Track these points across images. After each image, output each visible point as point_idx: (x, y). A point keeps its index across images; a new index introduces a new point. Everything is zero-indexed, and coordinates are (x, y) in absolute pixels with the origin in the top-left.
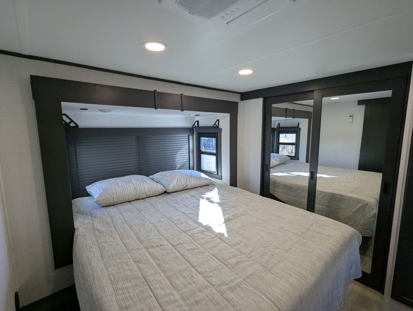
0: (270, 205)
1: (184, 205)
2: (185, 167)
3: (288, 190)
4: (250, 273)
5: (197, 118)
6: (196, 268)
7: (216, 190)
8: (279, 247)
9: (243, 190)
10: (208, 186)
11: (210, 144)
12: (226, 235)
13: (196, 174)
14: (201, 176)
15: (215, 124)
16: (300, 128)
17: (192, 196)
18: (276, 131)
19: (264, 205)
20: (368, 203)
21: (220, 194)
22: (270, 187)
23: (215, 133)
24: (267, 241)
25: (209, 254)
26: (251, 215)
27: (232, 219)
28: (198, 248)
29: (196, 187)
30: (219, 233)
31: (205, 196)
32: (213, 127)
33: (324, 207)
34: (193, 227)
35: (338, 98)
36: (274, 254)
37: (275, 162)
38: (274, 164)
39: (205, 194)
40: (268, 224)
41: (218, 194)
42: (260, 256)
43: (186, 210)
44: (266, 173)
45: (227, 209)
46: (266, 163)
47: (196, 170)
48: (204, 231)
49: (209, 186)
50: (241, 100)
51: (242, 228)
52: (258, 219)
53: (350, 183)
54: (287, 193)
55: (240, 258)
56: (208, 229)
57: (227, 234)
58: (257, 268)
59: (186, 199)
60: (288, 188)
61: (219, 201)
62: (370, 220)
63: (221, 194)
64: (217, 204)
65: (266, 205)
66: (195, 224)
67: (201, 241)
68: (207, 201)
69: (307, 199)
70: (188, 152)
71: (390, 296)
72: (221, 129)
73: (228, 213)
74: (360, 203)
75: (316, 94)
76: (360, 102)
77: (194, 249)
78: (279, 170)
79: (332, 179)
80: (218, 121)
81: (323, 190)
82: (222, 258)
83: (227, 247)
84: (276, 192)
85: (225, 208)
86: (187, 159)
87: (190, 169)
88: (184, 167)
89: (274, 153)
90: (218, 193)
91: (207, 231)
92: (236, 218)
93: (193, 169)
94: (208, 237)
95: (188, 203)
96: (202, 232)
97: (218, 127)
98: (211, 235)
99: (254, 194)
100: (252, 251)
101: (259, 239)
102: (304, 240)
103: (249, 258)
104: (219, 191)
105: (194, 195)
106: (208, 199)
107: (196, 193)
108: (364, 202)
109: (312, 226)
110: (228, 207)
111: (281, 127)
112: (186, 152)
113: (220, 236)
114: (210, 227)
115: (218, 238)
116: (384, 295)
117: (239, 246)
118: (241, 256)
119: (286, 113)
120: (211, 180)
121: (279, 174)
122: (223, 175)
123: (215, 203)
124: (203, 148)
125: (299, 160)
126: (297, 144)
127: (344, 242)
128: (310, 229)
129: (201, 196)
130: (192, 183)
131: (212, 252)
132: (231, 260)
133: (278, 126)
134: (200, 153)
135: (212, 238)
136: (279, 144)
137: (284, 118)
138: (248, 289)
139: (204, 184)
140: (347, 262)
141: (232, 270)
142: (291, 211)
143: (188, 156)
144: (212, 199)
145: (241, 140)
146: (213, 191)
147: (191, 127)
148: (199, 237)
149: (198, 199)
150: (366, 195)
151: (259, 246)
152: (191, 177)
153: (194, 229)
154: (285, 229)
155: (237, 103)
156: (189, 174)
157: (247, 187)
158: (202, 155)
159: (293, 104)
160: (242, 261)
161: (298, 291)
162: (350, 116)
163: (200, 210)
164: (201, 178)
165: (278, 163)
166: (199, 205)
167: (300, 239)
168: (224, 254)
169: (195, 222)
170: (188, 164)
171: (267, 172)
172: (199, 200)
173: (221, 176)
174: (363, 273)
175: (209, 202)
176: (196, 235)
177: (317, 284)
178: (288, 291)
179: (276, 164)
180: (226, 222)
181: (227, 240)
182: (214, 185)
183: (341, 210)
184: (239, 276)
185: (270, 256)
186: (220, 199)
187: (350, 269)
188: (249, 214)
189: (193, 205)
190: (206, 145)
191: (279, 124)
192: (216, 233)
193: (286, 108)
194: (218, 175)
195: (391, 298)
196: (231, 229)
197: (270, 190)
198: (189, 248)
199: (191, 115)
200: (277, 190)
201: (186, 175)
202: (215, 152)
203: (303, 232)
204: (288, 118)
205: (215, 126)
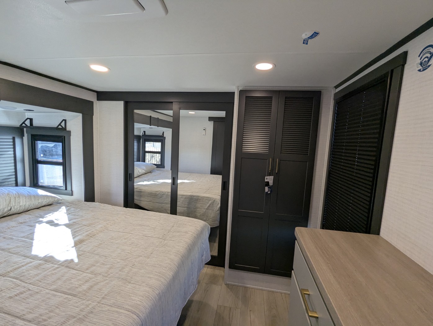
0: (133, 216)
1: (4, 238)
2: (7, 183)
3: (154, 197)
4: (106, 292)
5: (28, 115)
6: (24, 317)
7: (63, 209)
8: (141, 255)
9: (102, 205)
10: (50, 206)
11: (52, 151)
12: (76, 260)
13: (29, 191)
14: (38, 193)
15: (60, 125)
16: (165, 137)
17: (21, 223)
18: (141, 139)
19: (126, 216)
20: (215, 200)
21: (69, 214)
22: (135, 197)
23: (61, 137)
24: (129, 253)
25: (47, 291)
26: (111, 229)
27: (86, 240)
28: (29, 290)
29: (28, 209)
30: (66, 261)
31: (45, 220)
32: (57, 128)
33: (186, 208)
34: (20, 265)
35: (194, 113)
36: (135, 263)
37: (140, 171)
38: (139, 173)
39: (45, 216)
40: (131, 235)
41: (66, 214)
42: (120, 271)
43: (8, 244)
44: (130, 183)
45: (80, 229)
46: (130, 172)
47: (30, 186)
48: (40, 265)
49: (52, 205)
50: (98, 100)
51: (99, 246)
52: (120, 232)
53: (204, 185)
54: (153, 201)
55: (94, 281)
56: (49, 259)
57: (78, 259)
58: (116, 284)
59: (9, 228)
60: (154, 195)
61: (67, 222)
62: (217, 213)
63: (71, 213)
64: (64, 226)
65: (129, 216)
66: (25, 259)
67: (34, 279)
68: (48, 225)
69: (170, 203)
70: (13, 161)
71: (228, 267)
72: (70, 132)
73: (80, 234)
74: (210, 201)
75: (175, 106)
76: (210, 119)
77: (22, 293)
78: (145, 179)
79: (192, 183)
80: (64, 121)
81: (184, 193)
82: (69, 289)
83: (76, 274)
84: (142, 202)
85: (75, 229)
86: (13, 172)
87: (17, 185)
88: (4, 184)
89: (140, 161)
90: (66, 212)
91: (45, 263)
92: (91, 237)
93: (24, 185)
94: (48, 270)
95: (12, 233)
96: (37, 267)
97: (64, 129)
98: (53, 267)
99: (116, 207)
100: (110, 268)
101: (119, 253)
102: (165, 241)
103: (106, 277)
104: (67, 210)
105: (25, 221)
106: (51, 223)
107: (30, 218)
108: (212, 200)
109: (173, 227)
110: (82, 227)
111: (147, 135)
112: (9, 162)
113: (68, 264)
114: (52, 257)
115: (63, 267)
116: (224, 268)
117: (95, 267)
118: (96, 278)
119: (150, 121)
120: (55, 197)
121: (145, 183)
122: (73, 189)
123: (60, 225)
124: (42, 155)
125: (164, 168)
126: (162, 153)
127: (197, 235)
128: (171, 230)
129: (38, 220)
130: (21, 204)
131: (54, 287)
132: (83, 286)
133: (144, 133)
134: (35, 163)
135: (54, 270)
136: (145, 152)
137: (149, 126)
138: (103, 311)
139: (43, 204)
140: (199, 250)
141: (83, 298)
142: (155, 217)
143: (13, 167)
144: (56, 222)
145: (99, 147)
146: (59, 211)
147: (19, 127)
148: (31, 275)
149: (33, 224)
150: (214, 194)
151: (119, 260)
152: (19, 197)
153: (23, 266)
154: (148, 236)
155: (92, 103)
156: (14, 192)
157: (107, 200)
158: (40, 166)
159: (155, 112)
160: (97, 284)
161: (158, 289)
162: (204, 130)
163: (34, 239)
164: (38, 196)
165: (144, 171)
166: (33, 233)
167: (162, 242)
168: (72, 283)
169: (25, 256)
170: (14, 179)
171: (131, 181)
172: (34, 226)
173: (72, 190)
174: (212, 256)
175: (51, 225)
176: (25, 274)
177: (175, 277)
178: (147, 294)
179: (142, 173)
180: (77, 245)
181: (77, 265)
182: (60, 203)
183: (198, 209)
184: (92, 301)
185: (131, 266)
186: (68, 219)
187: (202, 256)
188: (109, 229)
189: (22, 235)
190: (46, 152)
191: (145, 132)
192: (60, 262)
193: (151, 116)
194: (66, 189)
195: (229, 269)
196: (84, 251)
197: (135, 200)
198: (11, 295)
199: (16, 108)
200: (142, 199)
201: (8, 194)
202: (60, 160)
203: (164, 235)
204: (152, 126)
205: (60, 127)
